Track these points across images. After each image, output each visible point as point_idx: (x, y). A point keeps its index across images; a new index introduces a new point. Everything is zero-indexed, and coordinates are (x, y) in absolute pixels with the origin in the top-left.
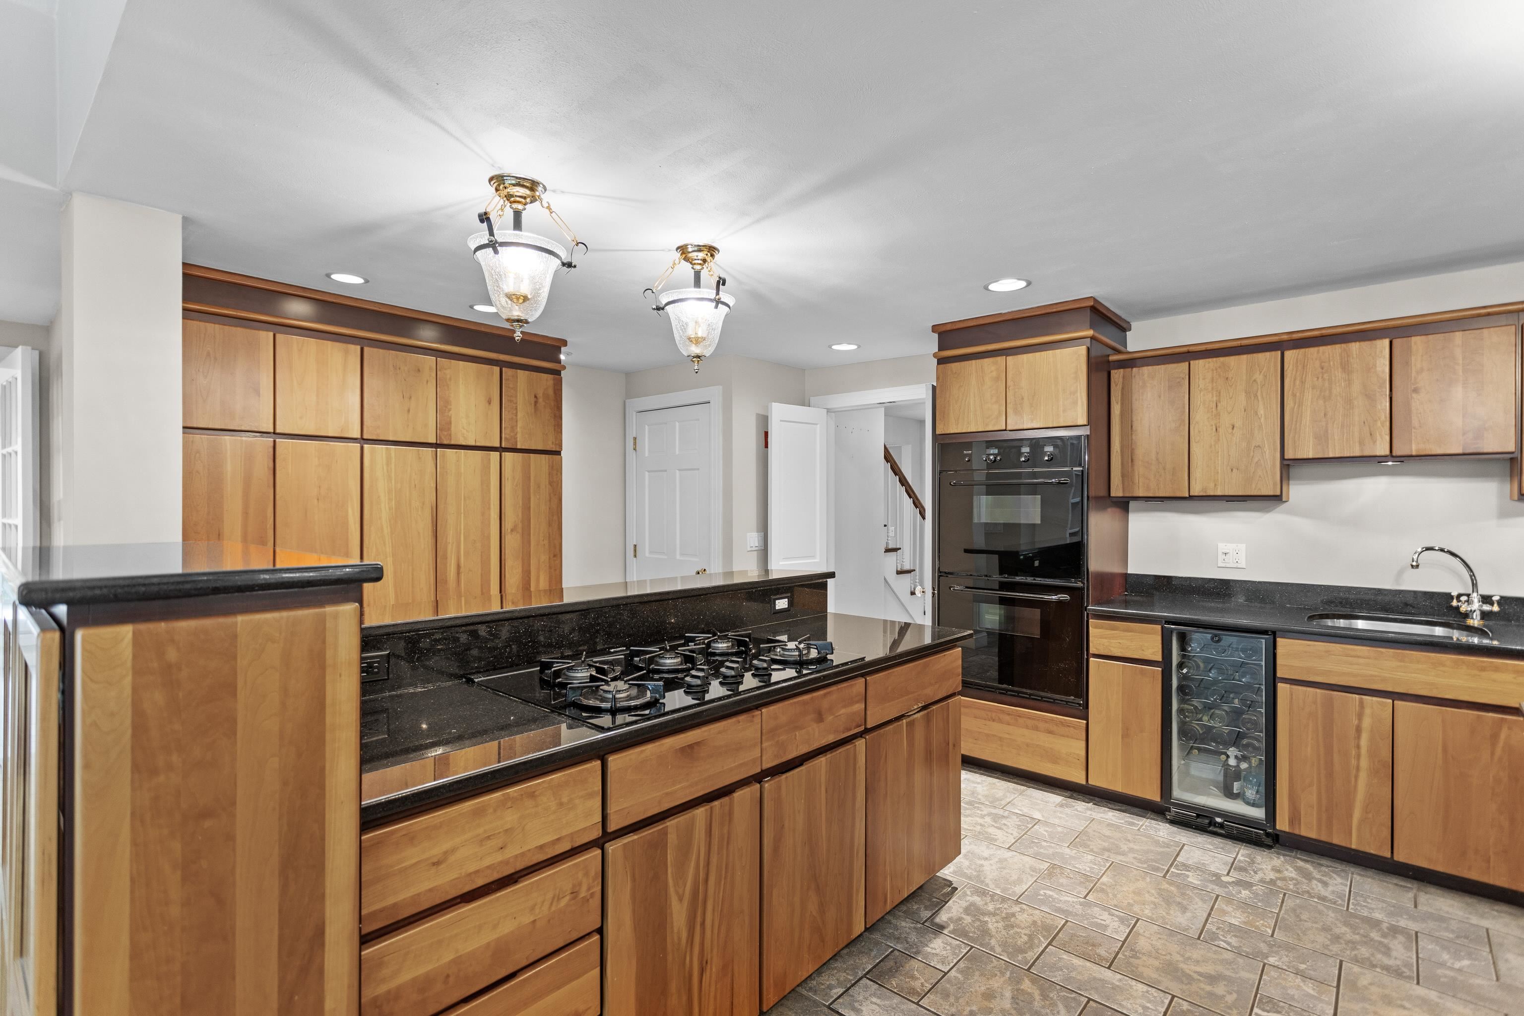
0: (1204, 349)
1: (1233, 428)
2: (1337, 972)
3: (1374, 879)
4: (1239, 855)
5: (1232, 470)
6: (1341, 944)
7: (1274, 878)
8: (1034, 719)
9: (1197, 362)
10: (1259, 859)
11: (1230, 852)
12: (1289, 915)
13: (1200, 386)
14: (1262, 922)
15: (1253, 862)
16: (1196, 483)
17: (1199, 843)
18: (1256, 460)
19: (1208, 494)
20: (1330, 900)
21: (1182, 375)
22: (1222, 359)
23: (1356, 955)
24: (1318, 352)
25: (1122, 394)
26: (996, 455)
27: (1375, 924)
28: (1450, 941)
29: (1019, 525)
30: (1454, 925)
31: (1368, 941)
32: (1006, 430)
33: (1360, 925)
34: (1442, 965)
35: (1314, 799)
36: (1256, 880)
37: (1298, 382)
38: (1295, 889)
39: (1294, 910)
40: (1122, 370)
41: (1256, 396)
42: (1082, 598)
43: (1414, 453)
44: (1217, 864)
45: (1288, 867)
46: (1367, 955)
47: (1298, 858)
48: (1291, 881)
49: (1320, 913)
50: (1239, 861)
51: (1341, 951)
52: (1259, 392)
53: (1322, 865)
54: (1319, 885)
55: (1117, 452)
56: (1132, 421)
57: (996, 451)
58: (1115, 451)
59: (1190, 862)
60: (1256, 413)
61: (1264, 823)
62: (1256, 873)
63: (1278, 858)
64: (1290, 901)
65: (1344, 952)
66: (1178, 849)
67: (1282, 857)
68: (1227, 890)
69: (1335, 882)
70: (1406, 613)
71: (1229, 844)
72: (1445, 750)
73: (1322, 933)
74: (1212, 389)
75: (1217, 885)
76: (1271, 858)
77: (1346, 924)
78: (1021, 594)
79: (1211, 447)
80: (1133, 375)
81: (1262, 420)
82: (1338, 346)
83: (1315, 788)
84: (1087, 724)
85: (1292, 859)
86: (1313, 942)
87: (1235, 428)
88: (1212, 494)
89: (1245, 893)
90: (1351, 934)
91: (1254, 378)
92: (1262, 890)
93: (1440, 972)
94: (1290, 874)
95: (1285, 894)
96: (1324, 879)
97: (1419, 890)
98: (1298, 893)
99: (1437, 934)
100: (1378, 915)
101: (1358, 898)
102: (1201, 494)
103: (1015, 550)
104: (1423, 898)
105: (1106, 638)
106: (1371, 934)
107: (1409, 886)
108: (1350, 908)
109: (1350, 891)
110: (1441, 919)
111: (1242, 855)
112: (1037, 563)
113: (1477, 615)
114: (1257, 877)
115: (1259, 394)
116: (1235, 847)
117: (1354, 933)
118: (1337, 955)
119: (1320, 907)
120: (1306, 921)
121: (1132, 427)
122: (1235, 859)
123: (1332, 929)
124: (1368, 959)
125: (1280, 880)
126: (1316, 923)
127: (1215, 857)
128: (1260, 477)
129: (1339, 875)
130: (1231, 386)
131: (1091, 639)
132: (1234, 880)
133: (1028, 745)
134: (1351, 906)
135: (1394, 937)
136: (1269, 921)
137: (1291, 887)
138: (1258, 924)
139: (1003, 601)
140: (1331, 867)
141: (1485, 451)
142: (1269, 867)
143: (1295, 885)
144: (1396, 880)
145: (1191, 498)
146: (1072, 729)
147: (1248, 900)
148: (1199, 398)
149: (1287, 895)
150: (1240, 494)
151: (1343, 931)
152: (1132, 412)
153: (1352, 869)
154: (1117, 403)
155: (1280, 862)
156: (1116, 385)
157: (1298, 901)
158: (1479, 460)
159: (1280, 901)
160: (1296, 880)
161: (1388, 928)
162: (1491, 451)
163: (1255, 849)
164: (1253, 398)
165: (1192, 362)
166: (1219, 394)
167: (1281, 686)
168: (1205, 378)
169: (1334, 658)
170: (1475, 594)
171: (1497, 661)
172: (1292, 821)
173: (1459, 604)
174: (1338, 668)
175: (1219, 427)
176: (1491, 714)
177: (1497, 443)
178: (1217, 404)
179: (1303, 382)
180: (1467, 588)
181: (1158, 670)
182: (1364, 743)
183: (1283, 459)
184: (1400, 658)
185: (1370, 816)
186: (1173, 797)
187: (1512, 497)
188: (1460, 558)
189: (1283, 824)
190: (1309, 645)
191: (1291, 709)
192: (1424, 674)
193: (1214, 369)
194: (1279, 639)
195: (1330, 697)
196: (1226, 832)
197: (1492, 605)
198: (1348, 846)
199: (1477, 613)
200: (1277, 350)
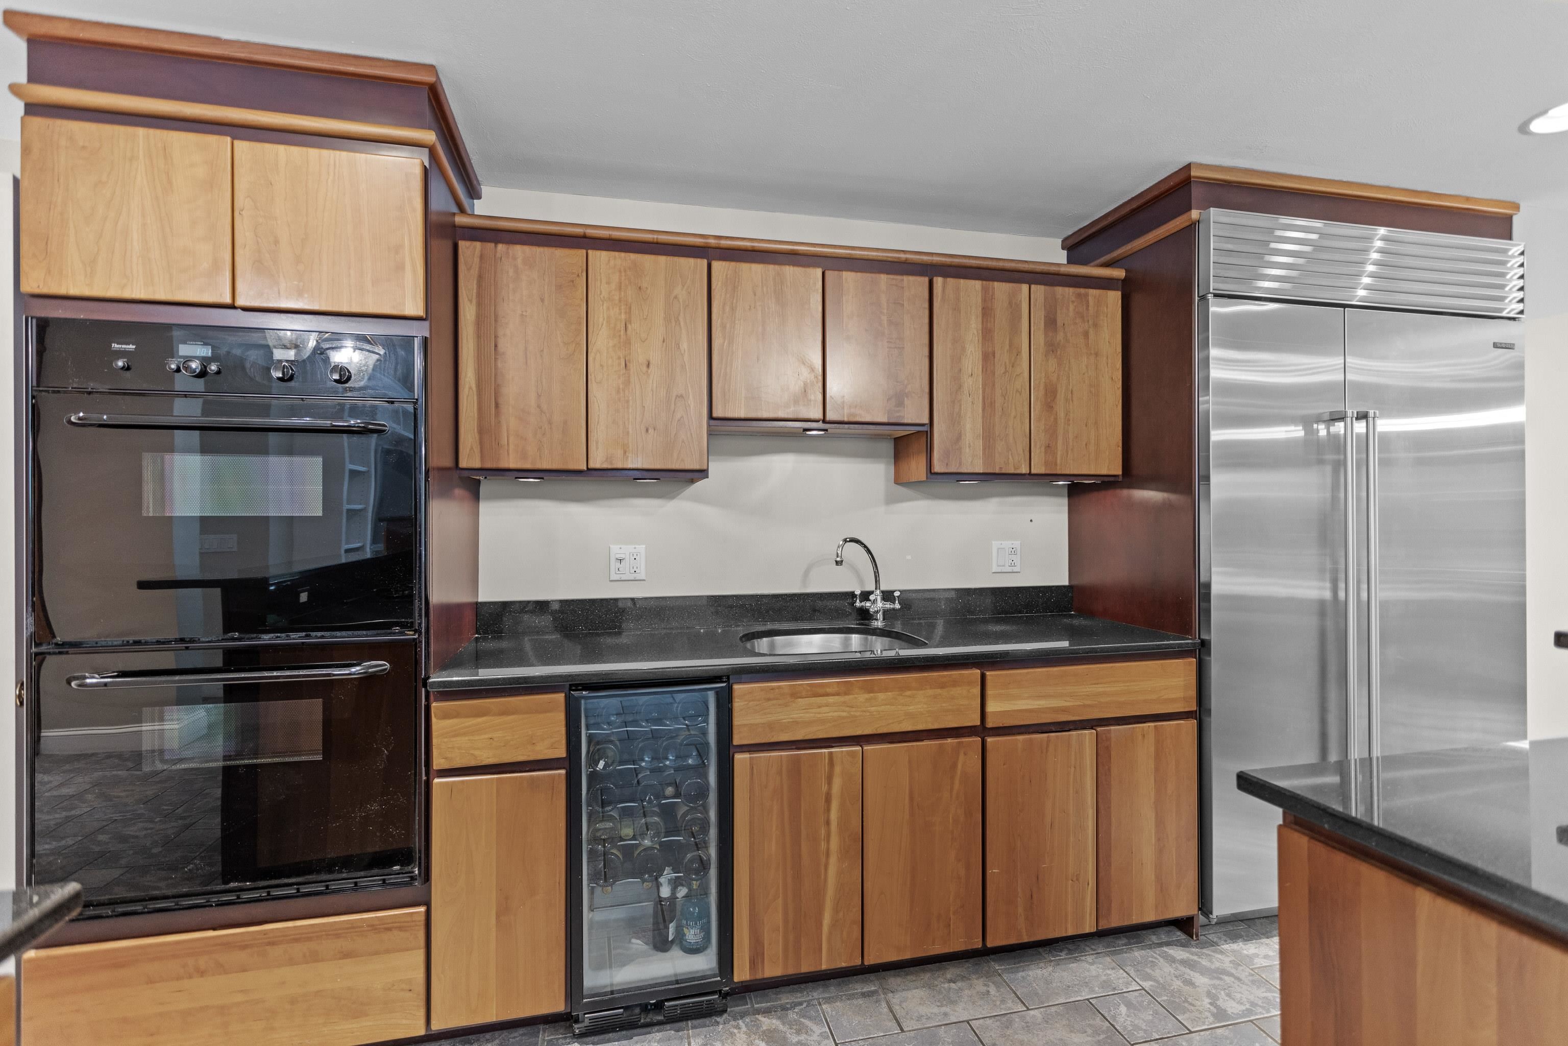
0: (608, 236)
1: (648, 366)
5: (647, 430)
8: (309, 939)
9: (598, 253)
13: (603, 293)
16: (597, 448)
18: (678, 416)
19: (615, 467)
21: (576, 270)
22: (633, 256)
24: (751, 270)
25: (479, 286)
26: (205, 361)
29: (267, 518)
32: (232, 307)
35: (779, 917)
37: (727, 309)
40: (478, 244)
41: (677, 320)
42: (417, 662)
43: (846, 419)
52: (682, 314)
55: (470, 388)
56: (496, 337)
57: (206, 352)
58: (467, 386)
60: (678, 346)
61: (718, 981)
72: (911, 799)
74: (620, 301)
78: (275, 674)
79: (618, 391)
80: (498, 255)
81: (686, 358)
82: (771, 267)
83: (780, 901)
84: (428, 914)
87: (651, 366)
88: (620, 466)
91: (675, 293)
102: (605, 466)
103: (259, 575)
104: (895, 999)
105: (464, 734)
107: (875, 991)
112: (304, 597)
113: (880, 616)
115: (681, 319)
121: (496, 346)
128: (683, 442)
130: (645, 300)
131: (435, 741)
133: (293, 1001)
139: (232, 693)
141: (906, 421)
144: (859, 989)
145: (590, 472)
146: (396, 932)
148: (599, 314)
150: (658, 466)
152: (496, 321)
153: (817, 998)
154: (471, 301)
156: (469, 269)
162: (910, 421)
163: (705, 1026)
164: (674, 324)
165: (590, 252)
166: (629, 312)
167: (738, 756)
168: (608, 283)
169: (801, 701)
170: (878, 592)
171: (955, 673)
172: (753, 964)
173: (863, 604)
174: (808, 716)
175: (629, 361)
176: (949, 740)
177: (915, 413)
178: (626, 325)
179: (733, 309)
180: (870, 587)
181: (559, 774)
182: (834, 815)
183: (711, 417)
184: (869, 689)
185: (841, 914)
186: (585, 992)
187: (898, 480)
188: (869, 551)
189: (741, 974)
190: (773, 689)
191: (751, 790)
192: (892, 704)
193: (622, 270)
194: (736, 687)
195: (797, 761)
196: (665, 1017)
197: (894, 603)
198: (818, 969)
199: (881, 613)
200: (702, 257)
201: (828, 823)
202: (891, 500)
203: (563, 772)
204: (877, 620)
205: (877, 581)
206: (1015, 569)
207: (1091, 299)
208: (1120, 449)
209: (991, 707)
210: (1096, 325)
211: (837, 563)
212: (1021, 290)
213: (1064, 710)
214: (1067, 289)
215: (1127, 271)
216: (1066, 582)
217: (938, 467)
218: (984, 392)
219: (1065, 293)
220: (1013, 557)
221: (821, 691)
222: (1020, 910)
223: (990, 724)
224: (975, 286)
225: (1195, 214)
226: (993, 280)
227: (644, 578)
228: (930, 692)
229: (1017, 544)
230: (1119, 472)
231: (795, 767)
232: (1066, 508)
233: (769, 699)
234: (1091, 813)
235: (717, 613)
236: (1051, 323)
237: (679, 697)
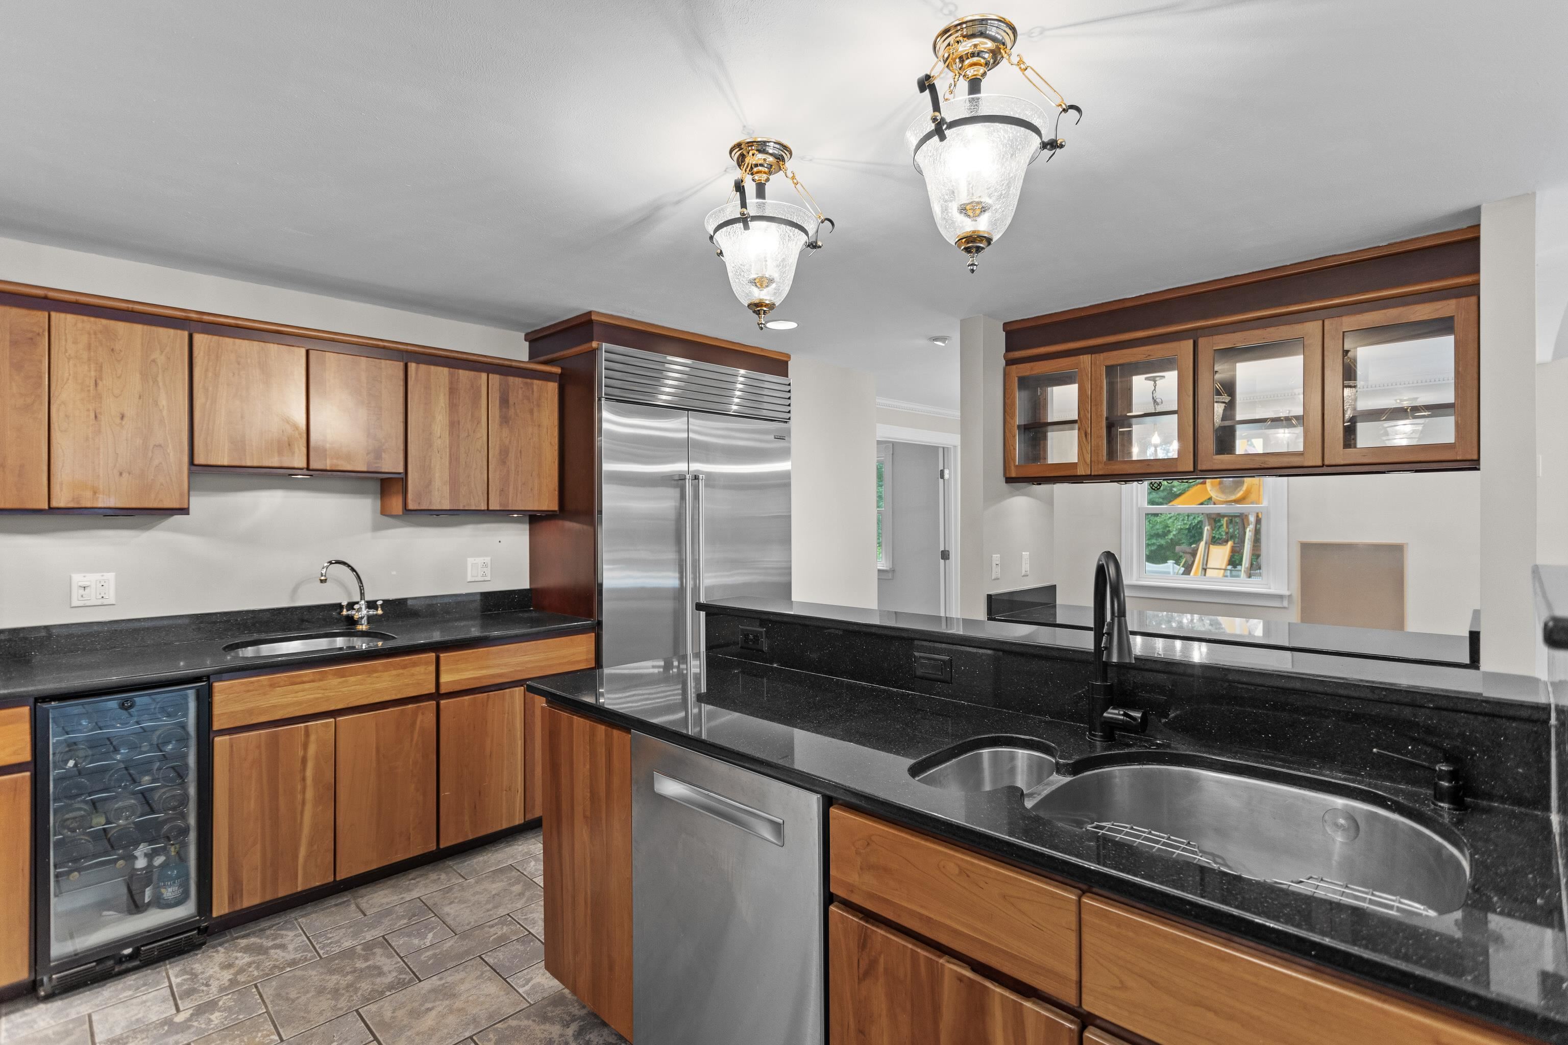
0: (73, 300)
1: (122, 417)
2: (363, 1024)
3: (316, 912)
4: (173, 979)
5: (121, 474)
6: (343, 994)
7: (231, 977)
9: (63, 315)
10: (198, 967)
11: (158, 983)
12: (278, 1005)
13: (69, 352)
14: (260, 1034)
15: (194, 976)
16: (61, 490)
17: (110, 999)
18: (156, 462)
19: (83, 506)
20: (300, 960)
21: (36, 329)
22: (104, 322)
23: (362, 995)
24: (234, 344)
27: (349, 954)
28: (408, 926)
30: (400, 910)
31: (360, 974)
33: (343, 964)
34: (419, 951)
35: (257, 859)
36: (215, 993)
37: (210, 374)
38: (261, 973)
39: (278, 995)
41: (155, 381)
43: (328, 468)
44: (155, 1008)
45: (235, 954)
46: (370, 987)
47: (237, 938)
48: (250, 967)
49: (303, 979)
50: (179, 985)
51: (348, 1001)
52: (160, 376)
53: (263, 930)
54: (278, 951)
59: (118, 1031)
60: (156, 403)
61: (197, 919)
62: (207, 985)
63: (217, 951)
64: (267, 989)
65: (353, 1000)
66: (87, 1026)
67: (219, 948)
68: (192, 1030)
69: (289, 938)
70: (304, 629)
71: (148, 974)
72: (378, 751)
73: (321, 998)
74: (89, 359)
75: (177, 1033)
76: (210, 957)
77: (332, 972)
79: (87, 439)
81: (165, 413)
82: (256, 343)
83: (258, 846)
85: (232, 942)
86: (321, 1013)
87: (125, 419)
88: (89, 505)
89: (216, 1017)
90: (343, 978)
91: (152, 357)
92: (230, 999)
93: (423, 958)
94: (244, 961)
95: (256, 987)
96: (278, 941)
97: (355, 898)
98: (268, 976)
99: (396, 927)
100: (347, 944)
101: (321, 940)
102: (70, 505)
104: (363, 903)
106: (357, 965)
107: (345, 899)
108: (321, 954)
109: (308, 938)
110: (388, 912)
111: (177, 976)
113: (364, 621)
114: (214, 989)
115: (160, 378)
116: (159, 972)
117: (345, 976)
118: (349, 1008)
119: (299, 973)
120: (298, 998)
122: (171, 987)
123: (325, 987)
124: (373, 990)
125: (238, 974)
126: (308, 992)
127: (145, 1002)
128: (161, 485)
129: (287, 929)
130: (119, 361)
132: (190, 1011)
134: (321, 952)
135: (374, 954)
136: (266, 1027)
137: (256, 973)
138: (257, 1039)
140: (273, 925)
141: (383, 470)
142: (217, 969)
143: (257, 968)
144: (333, 901)
145: (52, 510)
147: (226, 1022)
148: (64, 370)
149: (258, 985)
150: (133, 505)
151: (335, 982)
153: (293, 915)
155: (223, 955)
157: (274, 983)
158: (352, 478)
159: (258, 996)
160: (254, 962)
161: (363, 949)
162: (387, 471)
163: (183, 959)
164: (151, 383)
165: (53, 314)
166: (100, 369)
167: (217, 739)
168: (75, 342)
169: (279, 690)
170: (363, 602)
171: (415, 657)
172: (232, 899)
173: (349, 612)
174: (284, 700)
175: (101, 413)
176: (410, 706)
177: (391, 464)
178: (96, 381)
179: (216, 375)
180: (357, 598)
181: (23, 777)
182: (309, 773)
183: (192, 462)
184: (341, 674)
185: (315, 847)
186: (51, 959)
187: (383, 512)
188: (353, 570)
189: (220, 908)
190: (252, 683)
191: (231, 764)
192: (361, 684)
193: (92, 332)
194: (216, 684)
195: (275, 736)
196: (141, 961)
197: (377, 610)
198: (294, 891)
199: (365, 618)
200: (183, 329)
201: (304, 779)
202: (377, 528)
203: (28, 774)
204: (362, 624)
205: (362, 595)
206: (486, 579)
207: (535, 387)
208: (557, 493)
209: (444, 679)
210: (539, 406)
211: (322, 581)
212: (481, 377)
213: (500, 675)
214: (517, 379)
215: (562, 368)
216: (527, 586)
217: (411, 506)
218: (450, 451)
219: (515, 382)
220: (485, 569)
221: (299, 680)
222: (466, 818)
223: (443, 690)
224: (443, 372)
225: (594, 344)
226: (459, 368)
227: (114, 603)
228: (394, 672)
229: (488, 560)
230: (556, 508)
231: (274, 742)
232: (528, 532)
233: (248, 691)
234: (520, 743)
235: (199, 629)
236: (504, 402)
237: (159, 697)
